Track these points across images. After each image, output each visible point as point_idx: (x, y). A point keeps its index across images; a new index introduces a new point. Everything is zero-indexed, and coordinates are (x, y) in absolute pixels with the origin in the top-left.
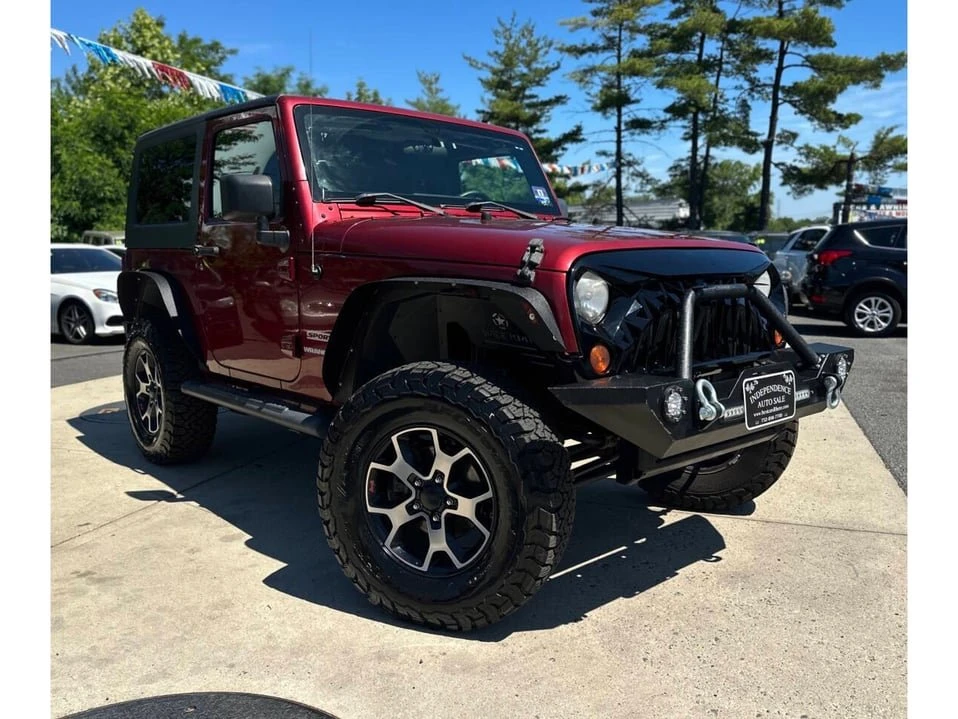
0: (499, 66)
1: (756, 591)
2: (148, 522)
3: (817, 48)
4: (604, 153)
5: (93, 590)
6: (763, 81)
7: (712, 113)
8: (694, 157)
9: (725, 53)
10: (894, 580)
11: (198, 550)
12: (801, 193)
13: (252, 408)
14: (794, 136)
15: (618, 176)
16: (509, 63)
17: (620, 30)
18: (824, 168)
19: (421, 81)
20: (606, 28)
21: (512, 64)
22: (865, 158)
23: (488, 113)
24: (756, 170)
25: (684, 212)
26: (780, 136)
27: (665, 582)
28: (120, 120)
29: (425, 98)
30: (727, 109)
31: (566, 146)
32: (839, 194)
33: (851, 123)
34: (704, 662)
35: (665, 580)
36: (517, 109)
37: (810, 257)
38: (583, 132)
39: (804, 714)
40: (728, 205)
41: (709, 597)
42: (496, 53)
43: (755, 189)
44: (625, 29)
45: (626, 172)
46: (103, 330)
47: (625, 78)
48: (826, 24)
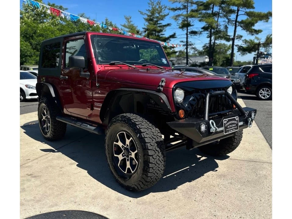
0: (149, 14)
1: (227, 180)
2: (47, 159)
3: (249, 9)
4: (182, 42)
5: (33, 179)
6: (232, 20)
7: (216, 29)
8: (210, 43)
9: (221, 11)
10: (268, 177)
11: (63, 168)
12: (243, 54)
13: (78, 125)
14: (241, 37)
15: (187, 49)
16: (153, 13)
17: (188, 3)
18: (251, 46)
19: (126, 18)
20: (183, 2)
21: (154, 13)
22: (263, 43)
23: (146, 29)
24: (229, 46)
25: (207, 60)
26: (237, 36)
27: (201, 178)
28: (32, 31)
29: (127, 24)
30: (221, 28)
31: (171, 39)
32: (255, 55)
33: (259, 33)
34: (212, 201)
35: (201, 177)
36: (155, 27)
37: (246, 75)
38: (176, 35)
39: (240, 216)
40: (221, 57)
41: (214, 182)
42: (149, 10)
43: (229, 52)
44: (189, 3)
45: (189, 47)
46: (28, 97)
47: (189, 18)
48: (252, 2)
